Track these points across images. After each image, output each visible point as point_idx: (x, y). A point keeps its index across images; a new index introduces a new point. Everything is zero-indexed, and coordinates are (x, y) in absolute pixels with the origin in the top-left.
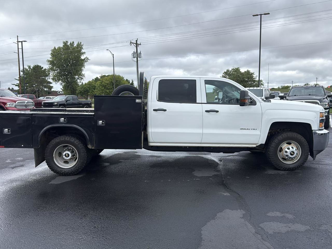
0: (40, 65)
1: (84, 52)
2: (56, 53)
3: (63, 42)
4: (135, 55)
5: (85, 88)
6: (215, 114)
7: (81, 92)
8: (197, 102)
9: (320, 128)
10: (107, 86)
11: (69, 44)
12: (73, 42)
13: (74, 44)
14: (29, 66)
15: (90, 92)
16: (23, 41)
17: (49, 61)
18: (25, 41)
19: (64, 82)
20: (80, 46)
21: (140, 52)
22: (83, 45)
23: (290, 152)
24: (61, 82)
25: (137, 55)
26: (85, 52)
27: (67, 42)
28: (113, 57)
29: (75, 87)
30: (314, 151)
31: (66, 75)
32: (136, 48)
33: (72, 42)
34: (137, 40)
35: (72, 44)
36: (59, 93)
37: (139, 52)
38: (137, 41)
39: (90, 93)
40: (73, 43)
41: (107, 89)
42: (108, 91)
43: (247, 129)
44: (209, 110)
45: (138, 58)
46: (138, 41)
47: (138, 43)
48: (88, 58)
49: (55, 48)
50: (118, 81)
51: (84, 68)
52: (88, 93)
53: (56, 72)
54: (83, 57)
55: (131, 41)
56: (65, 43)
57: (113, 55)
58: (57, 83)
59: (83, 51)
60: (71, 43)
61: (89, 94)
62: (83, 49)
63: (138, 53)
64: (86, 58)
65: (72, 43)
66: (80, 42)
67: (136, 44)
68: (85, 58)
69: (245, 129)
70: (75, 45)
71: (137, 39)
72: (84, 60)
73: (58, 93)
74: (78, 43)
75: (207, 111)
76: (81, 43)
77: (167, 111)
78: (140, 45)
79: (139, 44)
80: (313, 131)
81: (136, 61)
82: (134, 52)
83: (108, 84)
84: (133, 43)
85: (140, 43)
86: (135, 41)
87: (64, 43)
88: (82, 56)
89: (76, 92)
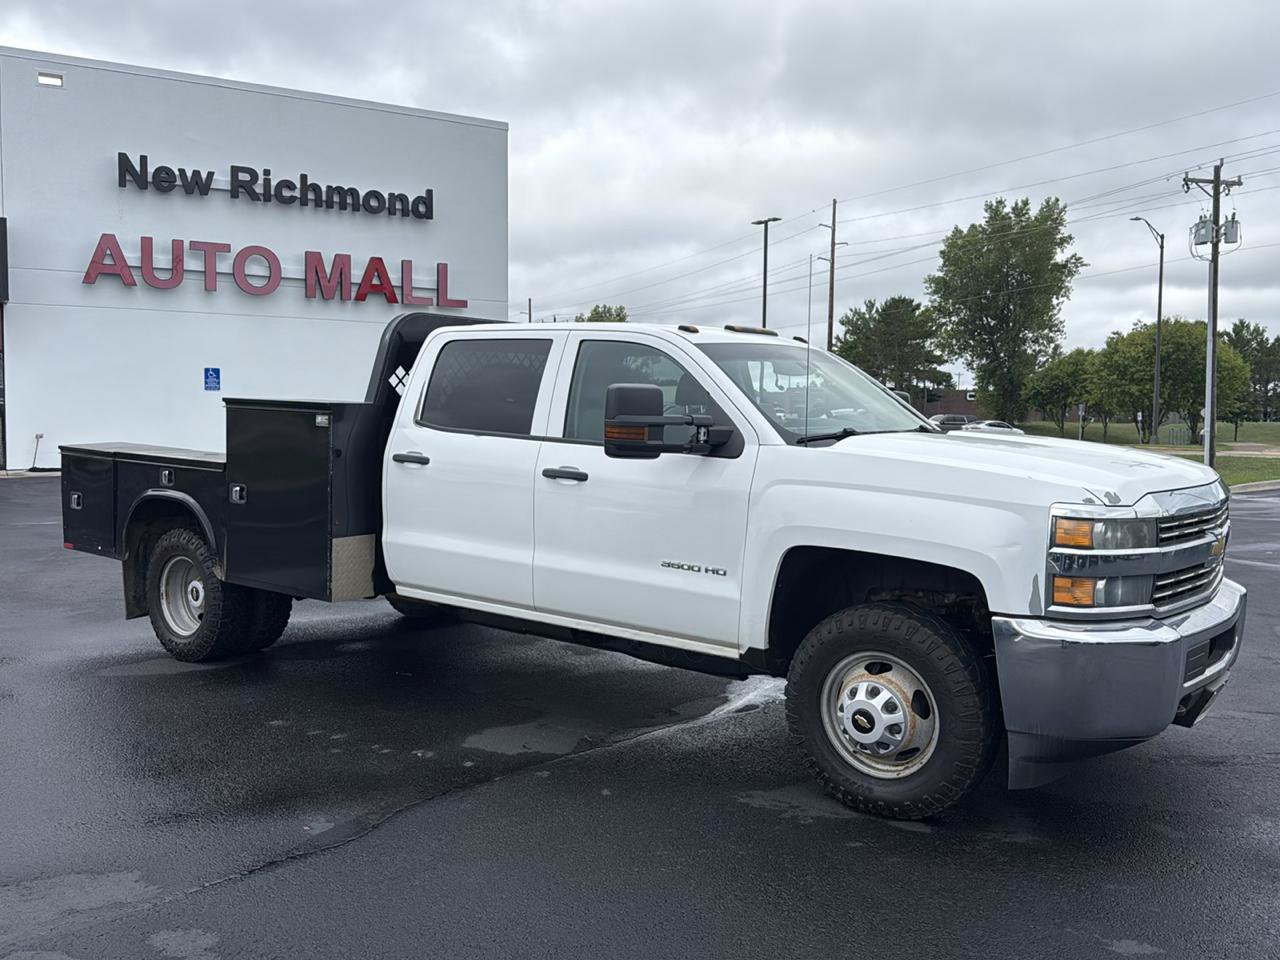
0: (907, 295)
1: (1066, 235)
2: (960, 250)
3: (986, 205)
4: (1203, 231)
5: (1057, 377)
6: (574, 485)
7: (1038, 393)
8: (533, 433)
9: (1053, 608)
10: (1133, 370)
11: (1008, 210)
12: (1027, 200)
13: (1028, 209)
14: (870, 302)
15: (1074, 395)
16: (770, 220)
17: (932, 280)
18: (775, 220)
19: (980, 357)
20: (1052, 215)
21: (1233, 218)
22: (1065, 207)
23: (854, 710)
24: (970, 358)
25: (1217, 231)
26: (1070, 237)
27: (1000, 202)
28: (1162, 247)
29: (1019, 375)
30: (1010, 736)
31: (991, 331)
32: (1212, 201)
33: (1023, 201)
34: (1222, 165)
35: (1020, 210)
36: (971, 396)
37: (1230, 218)
38: (1217, 170)
39: (1075, 398)
40: (1026, 203)
41: (1132, 380)
42: (1134, 389)
43: (689, 569)
44: (556, 467)
45: (1219, 241)
46: (1222, 169)
47: (1224, 176)
48: (1080, 258)
49: (957, 231)
50: (1182, 345)
51: (1068, 297)
52: (1067, 396)
53: (953, 319)
54: (1060, 257)
55: (1187, 173)
56: (994, 211)
57: (1162, 237)
58: (956, 360)
59: (1064, 231)
60: (1016, 204)
61: (1069, 400)
62: (1062, 225)
63: (1222, 221)
64: (1071, 258)
65: (1020, 204)
66: (1053, 199)
67: (1216, 182)
68: (1067, 261)
69: (679, 567)
70: (1034, 211)
71: (1222, 160)
72: (1065, 266)
73: (968, 398)
74: (1048, 202)
75: (550, 474)
76: (1057, 200)
77: (430, 464)
78: (1239, 183)
79: (1233, 184)
80: (994, 618)
81: (1210, 257)
82: (1201, 217)
83: (1135, 360)
84: (1197, 181)
85: (1239, 177)
86: (1212, 171)
87: (989, 207)
88: (1058, 250)
89: (1020, 396)
